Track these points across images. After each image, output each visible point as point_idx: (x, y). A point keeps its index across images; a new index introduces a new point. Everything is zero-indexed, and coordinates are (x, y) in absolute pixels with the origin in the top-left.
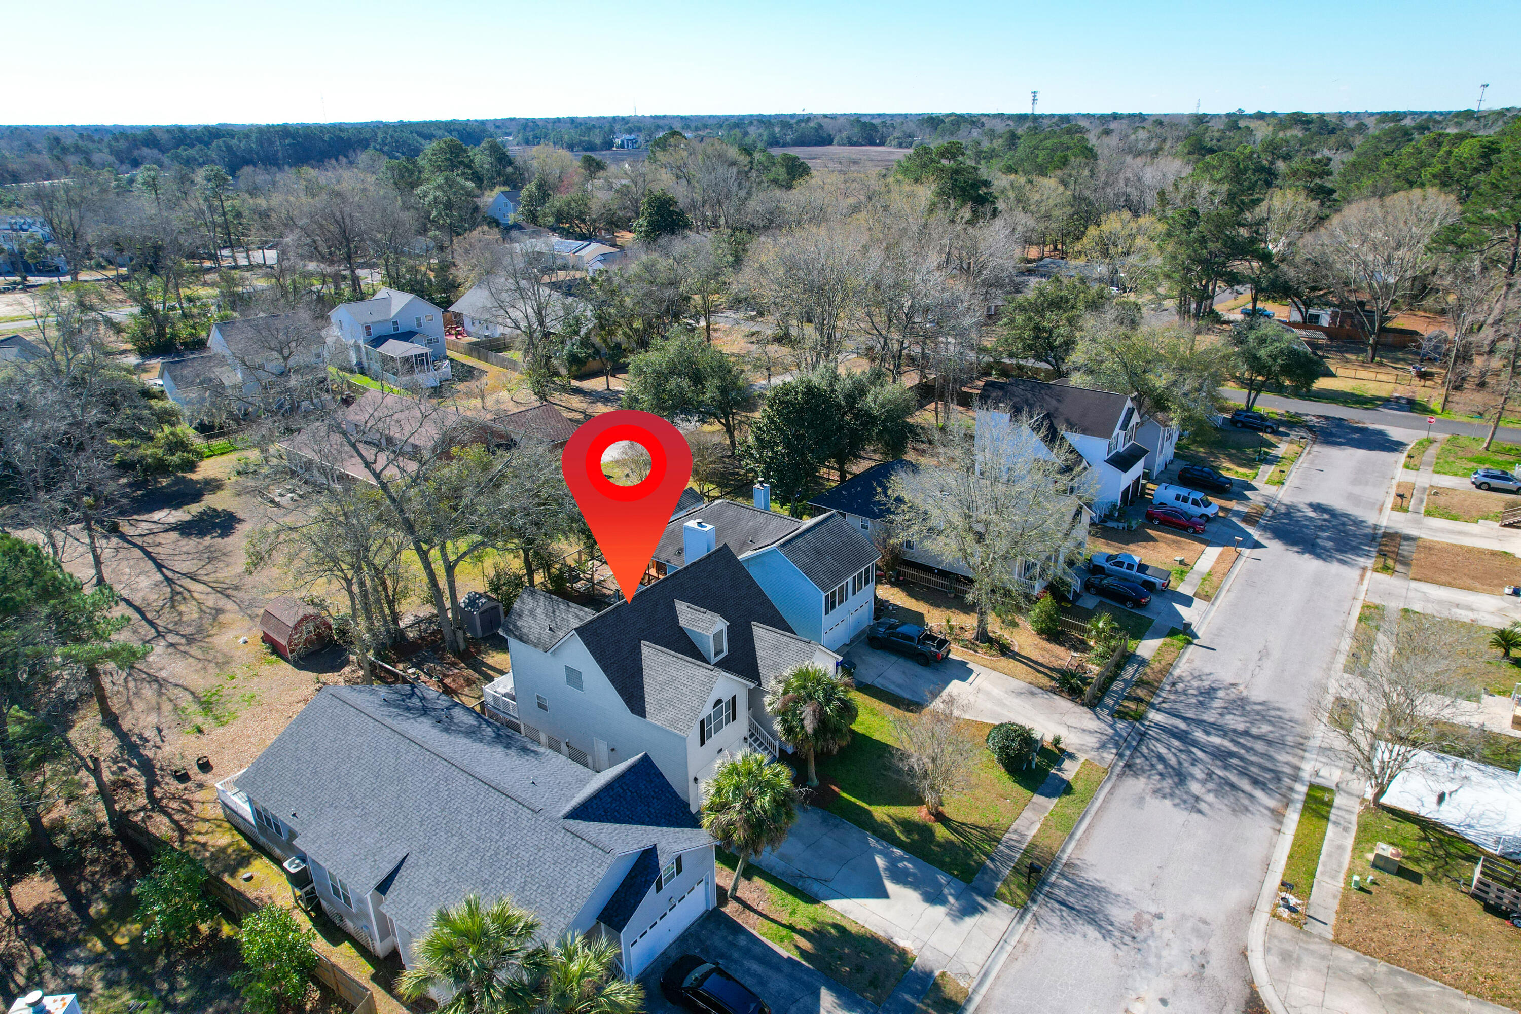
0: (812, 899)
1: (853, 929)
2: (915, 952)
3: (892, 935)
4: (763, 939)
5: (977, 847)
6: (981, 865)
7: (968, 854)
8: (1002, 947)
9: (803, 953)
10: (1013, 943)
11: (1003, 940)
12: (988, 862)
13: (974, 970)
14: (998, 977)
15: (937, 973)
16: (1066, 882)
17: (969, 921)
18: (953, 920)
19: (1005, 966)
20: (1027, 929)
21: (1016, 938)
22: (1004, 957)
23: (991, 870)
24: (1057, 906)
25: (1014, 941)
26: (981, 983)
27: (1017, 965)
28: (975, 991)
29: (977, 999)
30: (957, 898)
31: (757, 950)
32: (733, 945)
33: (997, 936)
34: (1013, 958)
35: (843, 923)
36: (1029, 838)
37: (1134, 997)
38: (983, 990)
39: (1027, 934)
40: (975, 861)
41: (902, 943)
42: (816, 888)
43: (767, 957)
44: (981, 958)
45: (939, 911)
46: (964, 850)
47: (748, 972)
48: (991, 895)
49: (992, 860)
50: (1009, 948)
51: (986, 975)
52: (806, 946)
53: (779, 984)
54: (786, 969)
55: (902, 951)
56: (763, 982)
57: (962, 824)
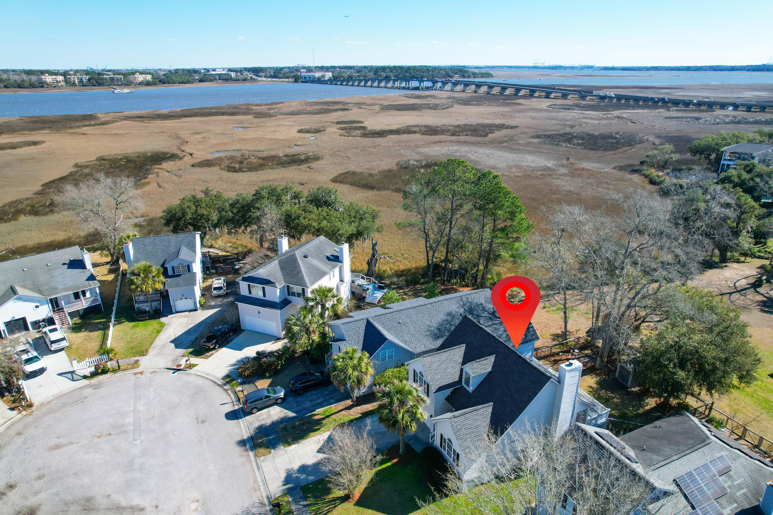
1: (312, 434)
2: (286, 448)
3: (299, 445)
4: (329, 406)
5: (317, 504)
6: (305, 498)
7: (316, 497)
8: (263, 481)
9: (314, 415)
10: (261, 487)
11: (265, 483)
12: (305, 503)
13: (263, 464)
14: (254, 471)
15: (272, 450)
17: (283, 475)
18: (288, 469)
19: (255, 477)
20: (262, 496)
21: (262, 490)
22: (259, 480)
23: (300, 502)
25: (262, 488)
26: (257, 464)
27: (252, 481)
28: (256, 460)
29: (253, 459)
30: (297, 477)
31: (325, 404)
32: (332, 398)
33: (269, 482)
34: (255, 482)
35: (317, 432)
37: (199, 509)
38: (254, 464)
39: (260, 495)
40: (309, 497)
41: (293, 446)
43: (321, 405)
44: (265, 469)
45: (296, 466)
46: (319, 497)
47: (319, 398)
48: (289, 492)
49: (305, 506)
50: (261, 484)
51: (258, 468)
52: (317, 417)
53: (307, 404)
54: (311, 408)
55: (289, 444)
56: (311, 401)
57: (335, 507)
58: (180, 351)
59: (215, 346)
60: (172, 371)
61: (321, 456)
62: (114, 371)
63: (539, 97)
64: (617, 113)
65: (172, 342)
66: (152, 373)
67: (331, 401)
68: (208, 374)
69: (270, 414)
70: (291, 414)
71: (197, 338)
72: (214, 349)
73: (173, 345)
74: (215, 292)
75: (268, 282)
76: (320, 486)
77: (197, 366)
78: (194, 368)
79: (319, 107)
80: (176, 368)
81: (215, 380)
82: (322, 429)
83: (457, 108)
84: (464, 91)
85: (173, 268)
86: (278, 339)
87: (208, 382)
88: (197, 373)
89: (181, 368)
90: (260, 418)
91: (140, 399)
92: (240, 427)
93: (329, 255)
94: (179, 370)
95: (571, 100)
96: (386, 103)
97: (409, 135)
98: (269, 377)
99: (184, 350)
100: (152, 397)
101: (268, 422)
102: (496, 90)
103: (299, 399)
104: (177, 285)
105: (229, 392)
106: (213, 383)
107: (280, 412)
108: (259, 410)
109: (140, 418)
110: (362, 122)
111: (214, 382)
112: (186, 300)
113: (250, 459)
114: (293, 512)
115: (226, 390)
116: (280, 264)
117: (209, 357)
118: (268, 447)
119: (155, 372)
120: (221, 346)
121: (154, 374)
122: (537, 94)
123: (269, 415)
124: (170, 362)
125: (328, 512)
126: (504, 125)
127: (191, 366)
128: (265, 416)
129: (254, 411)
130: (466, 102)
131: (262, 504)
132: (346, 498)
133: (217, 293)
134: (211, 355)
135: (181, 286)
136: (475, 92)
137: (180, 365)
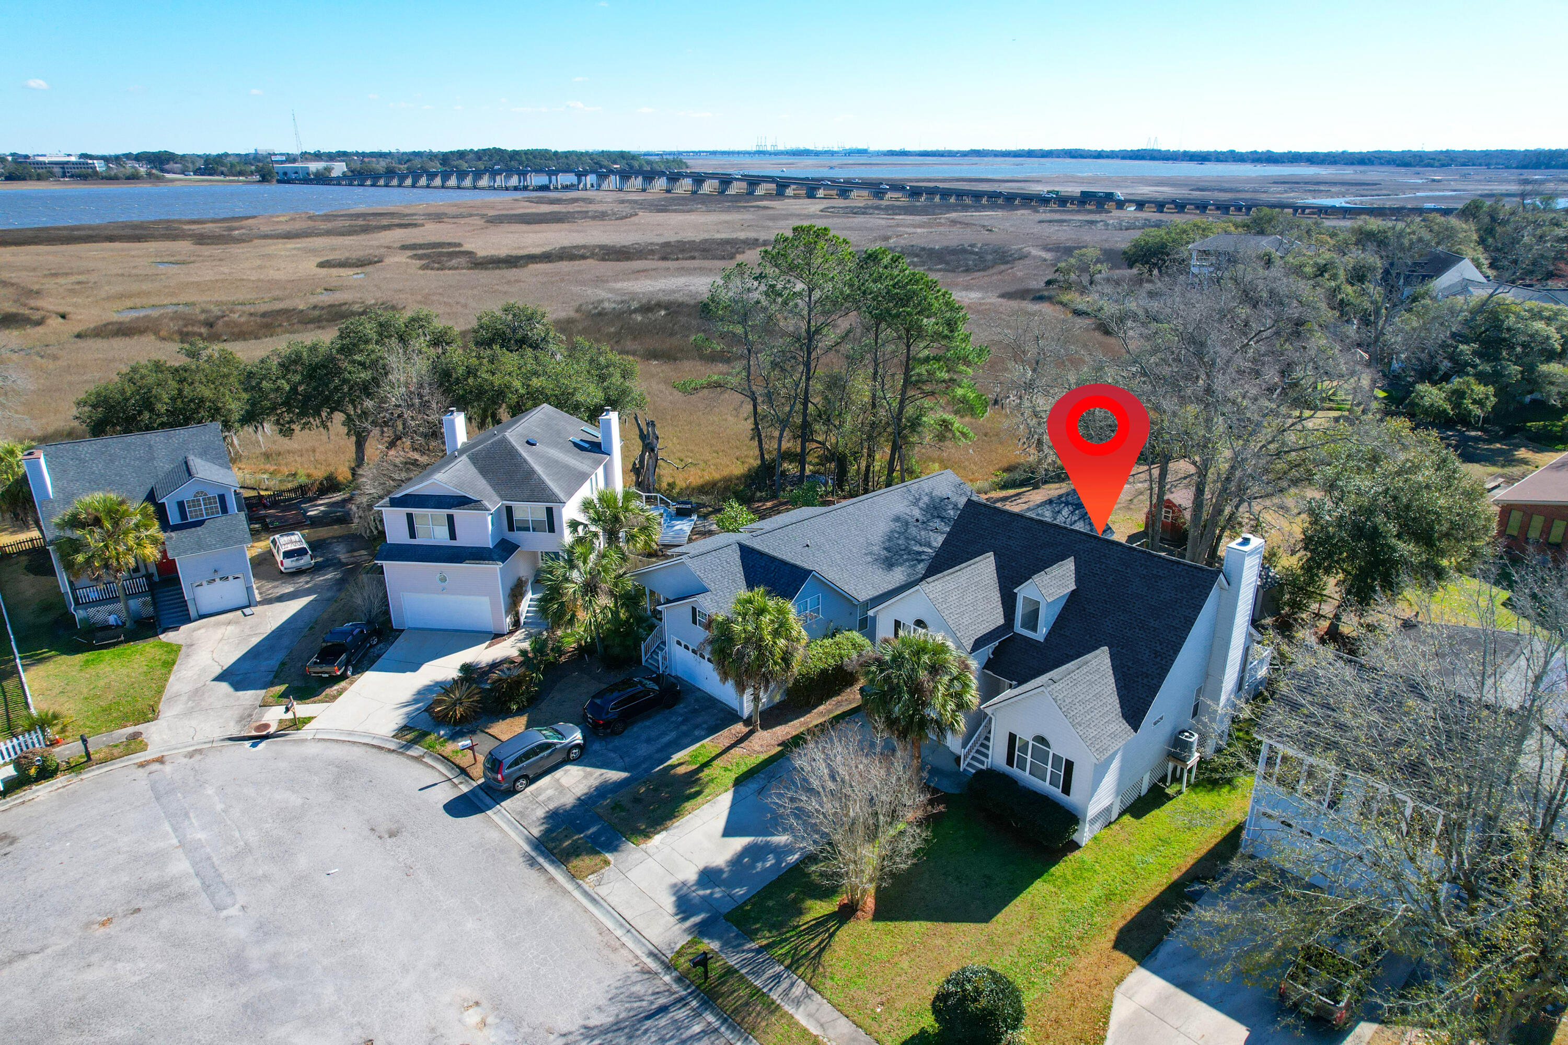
0: (739, 782)
1: (688, 805)
2: (643, 846)
3: (671, 832)
4: (698, 745)
5: (786, 940)
6: (750, 935)
7: (773, 927)
8: (622, 925)
9: (674, 767)
12: (754, 945)
13: (603, 891)
14: (586, 910)
15: (609, 856)
16: (697, 1028)
17: (668, 902)
18: (673, 886)
19: (597, 922)
20: (637, 957)
21: (630, 944)
22: (610, 924)
23: (740, 945)
24: (662, 1001)
25: (626, 940)
26: (586, 894)
27: (594, 932)
28: (579, 886)
29: (569, 886)
30: (703, 898)
31: (685, 741)
32: (697, 727)
33: (639, 924)
34: (603, 931)
35: (699, 799)
36: (788, 1008)
37: (490, 1020)
38: (577, 894)
39: (631, 957)
40: (758, 930)
41: (658, 839)
42: (753, 786)
43: (679, 746)
44: (614, 900)
45: (690, 874)
46: (782, 925)
47: (664, 734)
48: (701, 931)
49: (760, 950)
50: (619, 933)
51: (593, 900)
52: (681, 770)
53: (643, 750)
54: (658, 755)
55: (647, 835)
56: (648, 741)
57: (831, 936)
58: (250, 696)
59: (346, 670)
60: (247, 744)
61: (739, 843)
62: (73, 768)
63: (796, 197)
64: (953, 215)
65: (219, 678)
66: (191, 755)
67: (697, 733)
68: (351, 733)
69: (561, 786)
70: (615, 776)
71: (283, 664)
72: (343, 677)
73: (225, 687)
74: (288, 563)
75: (462, 502)
76: (770, 903)
77: (313, 722)
78: (307, 727)
79: (347, 223)
80: (254, 733)
81: (375, 742)
82: (707, 791)
83: (646, 218)
84: (644, 190)
85: (181, 505)
86: (497, 636)
87: (358, 751)
88: (318, 736)
89: (272, 730)
90: (541, 798)
91: (187, 815)
92: (497, 826)
93: (577, 440)
94: (267, 737)
95: (859, 198)
96: (492, 213)
97: (572, 263)
98: (520, 712)
99: (262, 692)
100: (219, 807)
101: (568, 800)
102: (708, 187)
103: (617, 742)
104: (200, 546)
105: (426, 760)
106: (374, 750)
107: (585, 777)
108: (531, 781)
109: (209, 858)
110: (460, 245)
111: (373, 746)
112: (226, 583)
113: (562, 887)
114: (736, 971)
115: (418, 759)
116: (474, 464)
117: (333, 698)
118: (594, 852)
119: (199, 751)
120: (359, 669)
121: (198, 757)
122: (789, 191)
123: (561, 789)
124: (232, 724)
125: (823, 949)
126: (757, 240)
127: (297, 724)
128: (550, 792)
129: (519, 785)
130: (660, 207)
131: (649, 972)
132: (847, 912)
133: (295, 564)
134: (340, 693)
135: (209, 547)
136: (668, 191)
137: (266, 726)
